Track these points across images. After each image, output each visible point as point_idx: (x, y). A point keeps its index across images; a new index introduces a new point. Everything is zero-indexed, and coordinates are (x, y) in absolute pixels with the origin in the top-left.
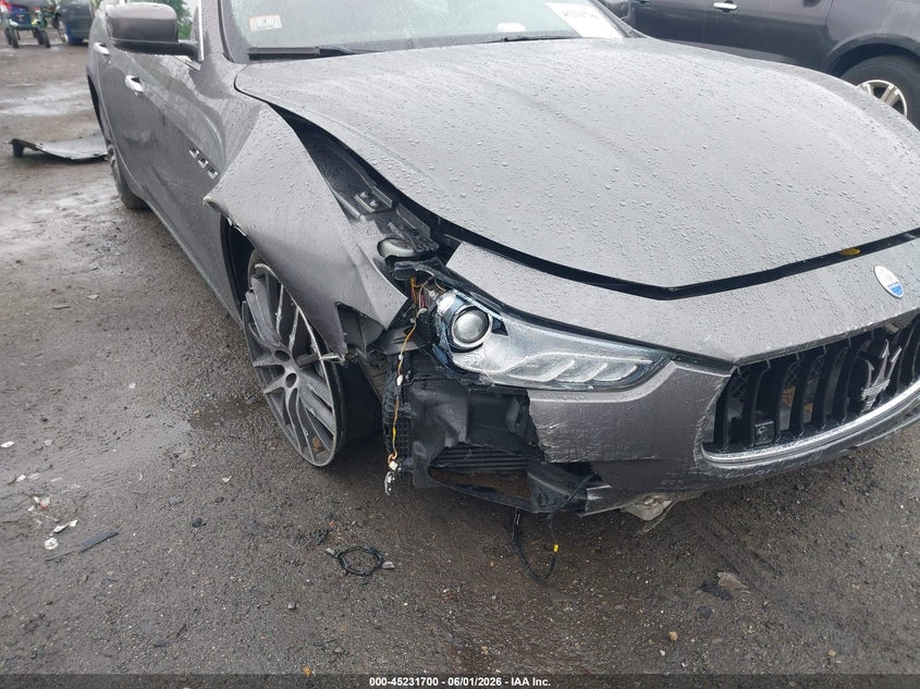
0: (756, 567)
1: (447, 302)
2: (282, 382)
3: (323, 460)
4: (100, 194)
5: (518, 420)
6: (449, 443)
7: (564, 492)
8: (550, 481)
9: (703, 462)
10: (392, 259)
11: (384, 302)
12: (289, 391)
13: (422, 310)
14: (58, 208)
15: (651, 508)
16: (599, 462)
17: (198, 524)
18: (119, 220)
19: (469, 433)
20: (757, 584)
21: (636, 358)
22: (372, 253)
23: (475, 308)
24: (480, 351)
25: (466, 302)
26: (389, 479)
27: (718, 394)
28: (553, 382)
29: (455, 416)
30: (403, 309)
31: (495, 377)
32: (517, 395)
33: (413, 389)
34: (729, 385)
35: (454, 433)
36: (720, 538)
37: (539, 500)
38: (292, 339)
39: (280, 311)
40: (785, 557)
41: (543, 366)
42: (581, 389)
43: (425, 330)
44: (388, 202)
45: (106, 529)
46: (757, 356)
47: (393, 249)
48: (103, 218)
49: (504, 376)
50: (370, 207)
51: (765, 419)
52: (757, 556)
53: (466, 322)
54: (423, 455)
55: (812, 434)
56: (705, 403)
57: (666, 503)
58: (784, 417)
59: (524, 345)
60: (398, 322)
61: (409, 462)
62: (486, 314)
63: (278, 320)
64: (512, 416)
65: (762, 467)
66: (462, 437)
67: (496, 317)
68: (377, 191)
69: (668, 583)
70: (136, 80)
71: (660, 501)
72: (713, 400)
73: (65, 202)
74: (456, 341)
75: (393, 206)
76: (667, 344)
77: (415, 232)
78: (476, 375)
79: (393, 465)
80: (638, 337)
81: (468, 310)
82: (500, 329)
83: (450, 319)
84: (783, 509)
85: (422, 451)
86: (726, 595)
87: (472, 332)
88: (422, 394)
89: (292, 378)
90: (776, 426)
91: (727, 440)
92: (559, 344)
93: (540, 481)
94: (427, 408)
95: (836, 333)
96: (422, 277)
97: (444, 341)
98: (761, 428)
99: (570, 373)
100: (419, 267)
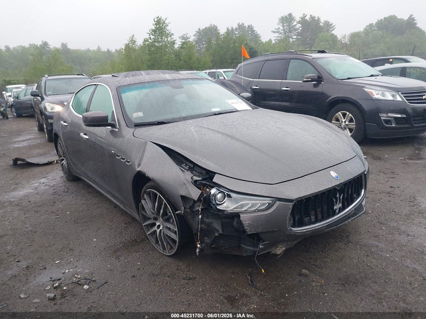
0: (315, 268)
1: (213, 191)
2: (155, 228)
3: (172, 252)
4: (56, 176)
5: (237, 223)
6: (217, 234)
7: (253, 249)
8: (248, 245)
9: (291, 230)
10: (196, 181)
11: (195, 193)
12: (158, 231)
13: (205, 195)
14: (40, 183)
15: (279, 250)
16: (262, 233)
17: (134, 276)
18: (67, 186)
19: (223, 231)
20: (315, 272)
21: (267, 201)
22: (190, 180)
23: (222, 192)
24: (225, 203)
25: (219, 190)
26: (198, 250)
27: (291, 209)
28: (246, 210)
29: (217, 225)
30: (201, 195)
31: (230, 210)
32: (236, 216)
33: (204, 219)
34: (294, 206)
35: (218, 231)
36: (303, 261)
37: (245, 252)
38: (162, 211)
39: (157, 203)
40: (323, 264)
41: (242, 206)
42: (254, 211)
43: (207, 201)
44: (192, 166)
45: (104, 282)
46: (300, 198)
47: (196, 178)
48: (60, 185)
49: (232, 210)
50: (187, 168)
51: (306, 217)
52: (315, 265)
53: (219, 196)
54: (208, 241)
55: (322, 221)
56: (288, 212)
57: (284, 249)
58: (313, 218)
59: (237, 201)
60: (199, 199)
61: (203, 245)
62: (224, 193)
63: (156, 206)
64: (235, 223)
65: (308, 231)
66: (221, 232)
67: (228, 193)
68: (187, 163)
69: (288, 275)
70: (85, 134)
71: (282, 248)
72: (290, 211)
73: (43, 180)
74: (217, 202)
75: (193, 167)
76: (275, 196)
77: (201, 173)
78: (223, 211)
79: (199, 246)
80: (267, 195)
81: (219, 193)
82: (229, 196)
83: (215, 195)
84: (322, 252)
85: (207, 240)
86: (306, 276)
87: (221, 199)
88: (206, 220)
89: (159, 226)
90: (310, 219)
91: (297, 224)
92: (245, 199)
93: (245, 246)
94: (209, 225)
95: (321, 190)
96: (204, 185)
97: (214, 202)
98: (306, 219)
99: (250, 208)
100: (204, 182)
